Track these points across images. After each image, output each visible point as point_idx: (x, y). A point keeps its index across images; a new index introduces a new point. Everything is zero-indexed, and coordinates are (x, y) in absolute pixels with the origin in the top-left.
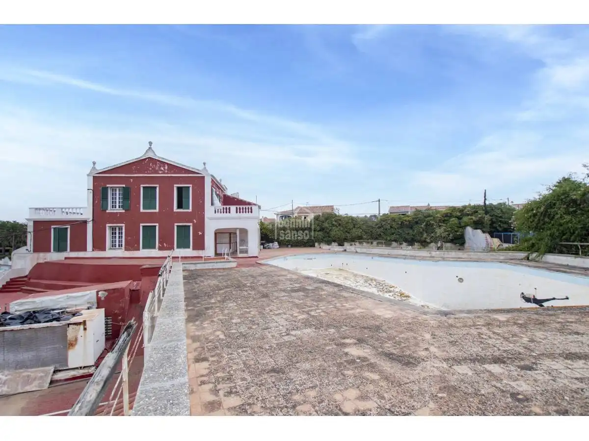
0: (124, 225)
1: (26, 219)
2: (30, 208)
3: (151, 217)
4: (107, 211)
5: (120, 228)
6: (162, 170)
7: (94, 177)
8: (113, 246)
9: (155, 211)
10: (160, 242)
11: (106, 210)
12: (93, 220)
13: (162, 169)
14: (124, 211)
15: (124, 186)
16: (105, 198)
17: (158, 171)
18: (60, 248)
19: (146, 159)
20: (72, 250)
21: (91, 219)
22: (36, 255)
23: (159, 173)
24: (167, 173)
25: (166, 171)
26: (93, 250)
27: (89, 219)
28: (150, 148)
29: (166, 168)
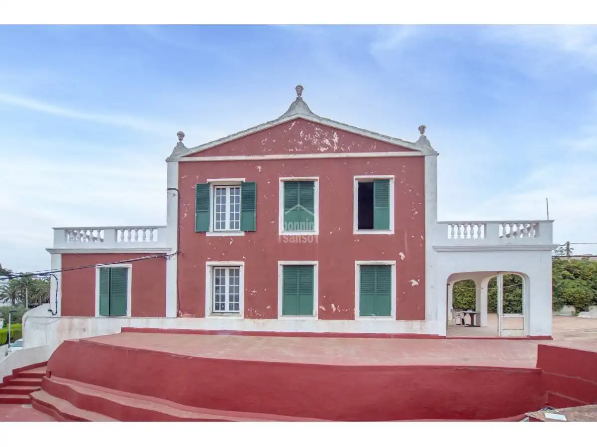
0: (243, 263)
1: (48, 250)
2: (54, 229)
3: (301, 248)
4: (208, 235)
5: (235, 271)
6: (325, 146)
7: (180, 163)
8: (219, 307)
9: (310, 234)
10: (321, 302)
11: (205, 232)
12: (178, 253)
13: (327, 141)
14: (242, 234)
15: (244, 180)
16: (203, 205)
17: (315, 147)
18: (113, 309)
19: (293, 121)
20: (135, 314)
21: (175, 250)
22: (66, 320)
23: (320, 152)
24: (338, 151)
25: (336, 148)
26: (178, 315)
27: (170, 250)
28: (299, 99)
29: (336, 140)
